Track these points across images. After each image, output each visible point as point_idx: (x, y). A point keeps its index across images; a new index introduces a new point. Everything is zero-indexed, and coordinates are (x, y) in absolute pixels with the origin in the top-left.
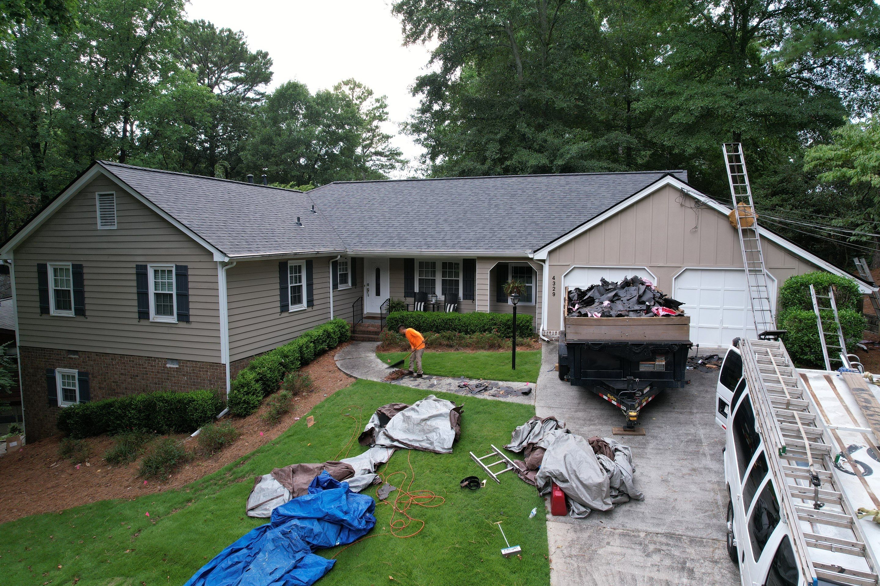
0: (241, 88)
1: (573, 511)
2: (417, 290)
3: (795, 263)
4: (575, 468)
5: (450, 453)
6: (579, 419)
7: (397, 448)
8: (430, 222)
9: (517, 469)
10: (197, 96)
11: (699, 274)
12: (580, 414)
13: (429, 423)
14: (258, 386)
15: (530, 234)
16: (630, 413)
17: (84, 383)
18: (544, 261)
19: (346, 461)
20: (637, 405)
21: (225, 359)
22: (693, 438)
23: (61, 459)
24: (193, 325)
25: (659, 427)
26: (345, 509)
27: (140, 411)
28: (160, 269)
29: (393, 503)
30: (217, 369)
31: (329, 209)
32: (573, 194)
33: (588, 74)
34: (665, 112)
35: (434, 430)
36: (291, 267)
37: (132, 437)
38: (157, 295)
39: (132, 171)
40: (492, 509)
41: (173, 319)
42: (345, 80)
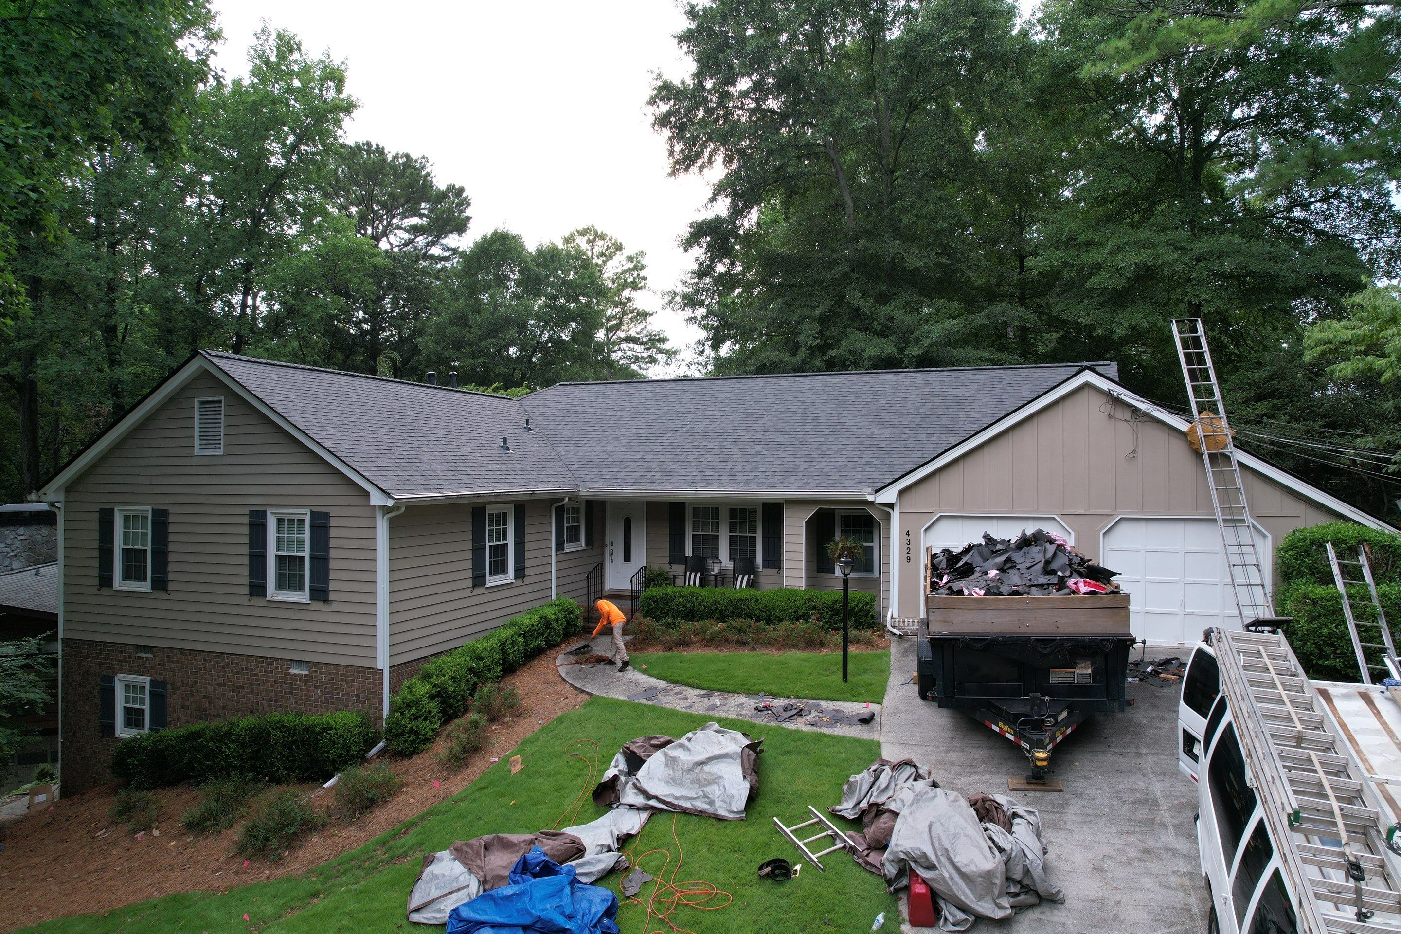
0: (421, 241)
1: (946, 919)
2: (689, 552)
3: (1300, 509)
4: (947, 845)
5: (741, 820)
6: (952, 763)
7: (654, 811)
8: (711, 445)
9: (851, 847)
10: (355, 253)
11: (1142, 526)
12: (955, 756)
13: (707, 768)
14: (433, 706)
15: (868, 463)
16: (1037, 755)
17: (158, 698)
18: (891, 506)
19: (571, 831)
20: (1047, 741)
21: (383, 662)
22: (1143, 797)
23: (115, 823)
24: (334, 607)
25: (1085, 778)
26: (567, 912)
27: (244, 745)
28: (286, 517)
29: (647, 903)
30: (369, 678)
31: (552, 425)
32: (936, 400)
33: (955, 216)
34: (1079, 272)
35: (715, 780)
36: (491, 515)
37: (228, 788)
38: (280, 559)
39: (251, 365)
40: (810, 914)
41: (302, 597)
42: (580, 228)
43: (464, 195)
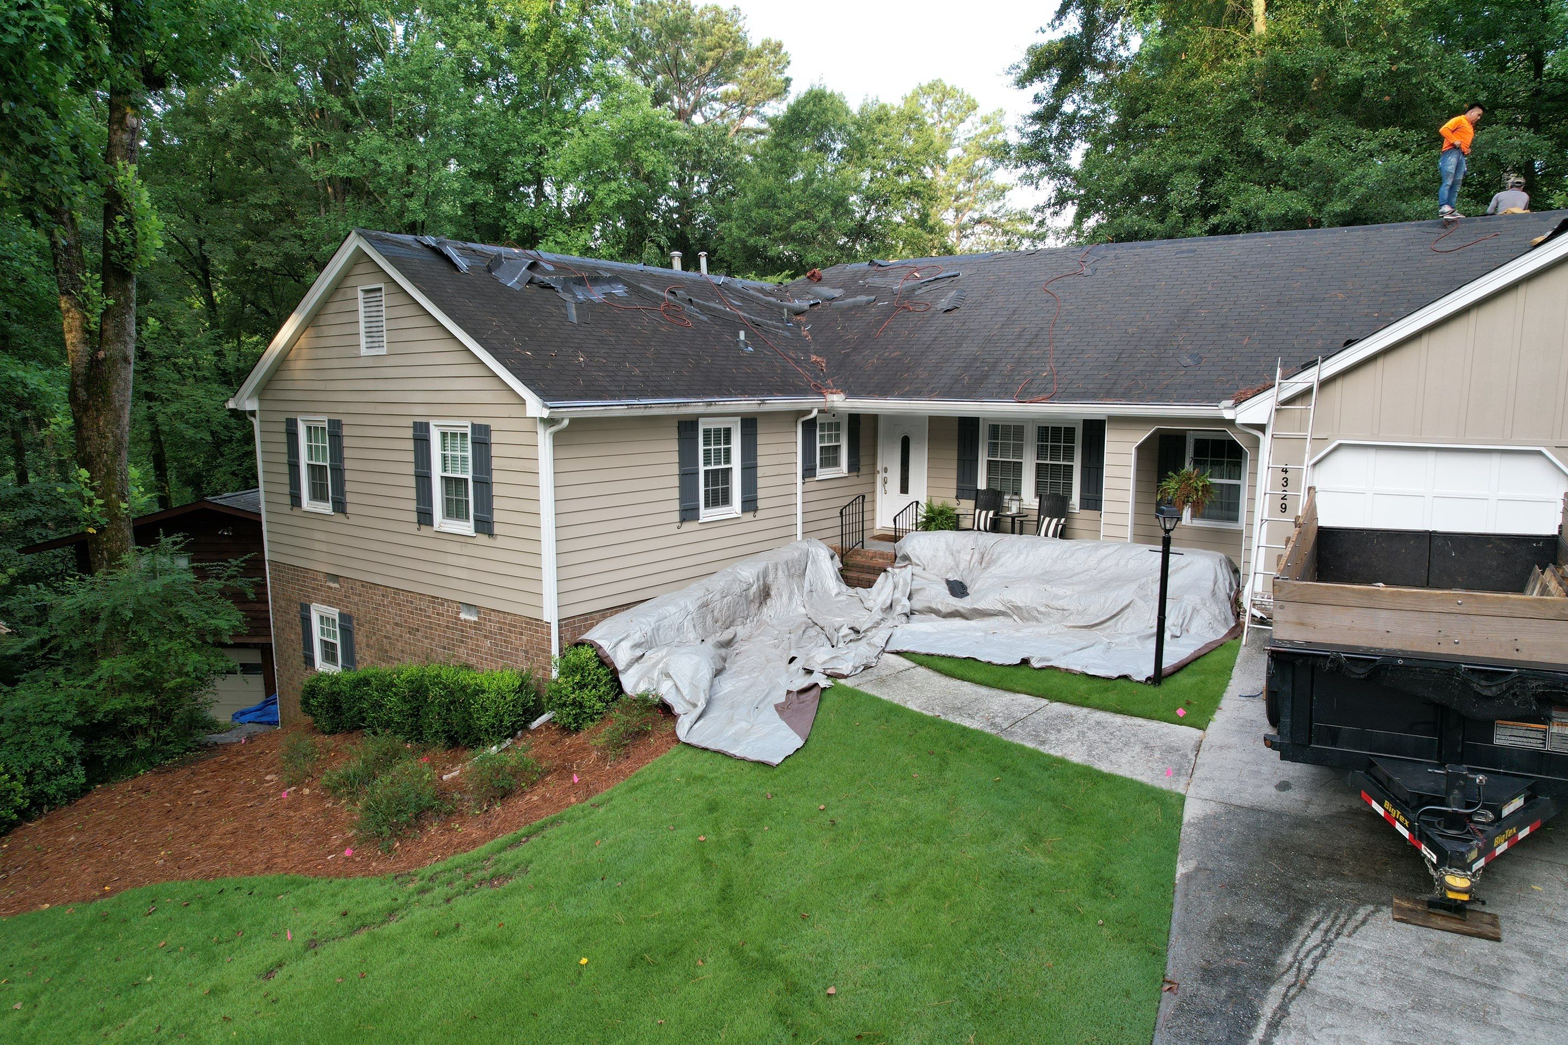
2: (982, 484)
10: (650, 128)
16: (1450, 880)
17: (347, 633)
18: (1262, 428)
20: (1474, 854)
21: (550, 615)
24: (499, 542)
28: (449, 430)
30: (537, 632)
36: (707, 432)
38: (447, 481)
41: (466, 527)
42: (925, 85)
43: (783, 51)
